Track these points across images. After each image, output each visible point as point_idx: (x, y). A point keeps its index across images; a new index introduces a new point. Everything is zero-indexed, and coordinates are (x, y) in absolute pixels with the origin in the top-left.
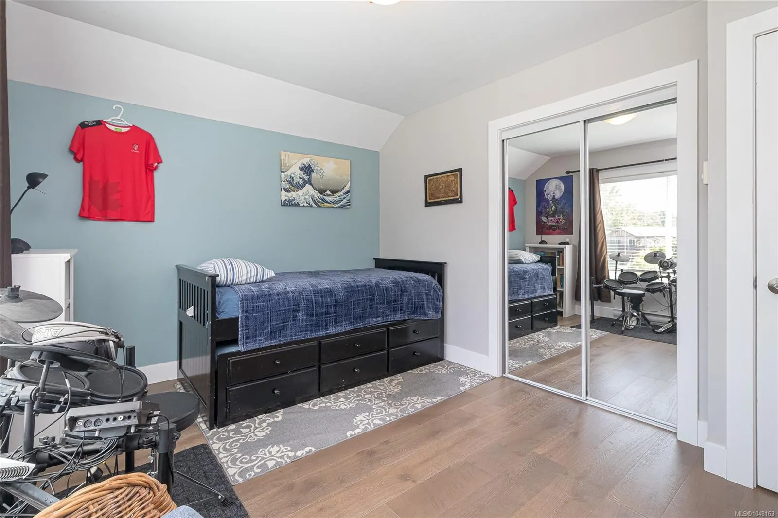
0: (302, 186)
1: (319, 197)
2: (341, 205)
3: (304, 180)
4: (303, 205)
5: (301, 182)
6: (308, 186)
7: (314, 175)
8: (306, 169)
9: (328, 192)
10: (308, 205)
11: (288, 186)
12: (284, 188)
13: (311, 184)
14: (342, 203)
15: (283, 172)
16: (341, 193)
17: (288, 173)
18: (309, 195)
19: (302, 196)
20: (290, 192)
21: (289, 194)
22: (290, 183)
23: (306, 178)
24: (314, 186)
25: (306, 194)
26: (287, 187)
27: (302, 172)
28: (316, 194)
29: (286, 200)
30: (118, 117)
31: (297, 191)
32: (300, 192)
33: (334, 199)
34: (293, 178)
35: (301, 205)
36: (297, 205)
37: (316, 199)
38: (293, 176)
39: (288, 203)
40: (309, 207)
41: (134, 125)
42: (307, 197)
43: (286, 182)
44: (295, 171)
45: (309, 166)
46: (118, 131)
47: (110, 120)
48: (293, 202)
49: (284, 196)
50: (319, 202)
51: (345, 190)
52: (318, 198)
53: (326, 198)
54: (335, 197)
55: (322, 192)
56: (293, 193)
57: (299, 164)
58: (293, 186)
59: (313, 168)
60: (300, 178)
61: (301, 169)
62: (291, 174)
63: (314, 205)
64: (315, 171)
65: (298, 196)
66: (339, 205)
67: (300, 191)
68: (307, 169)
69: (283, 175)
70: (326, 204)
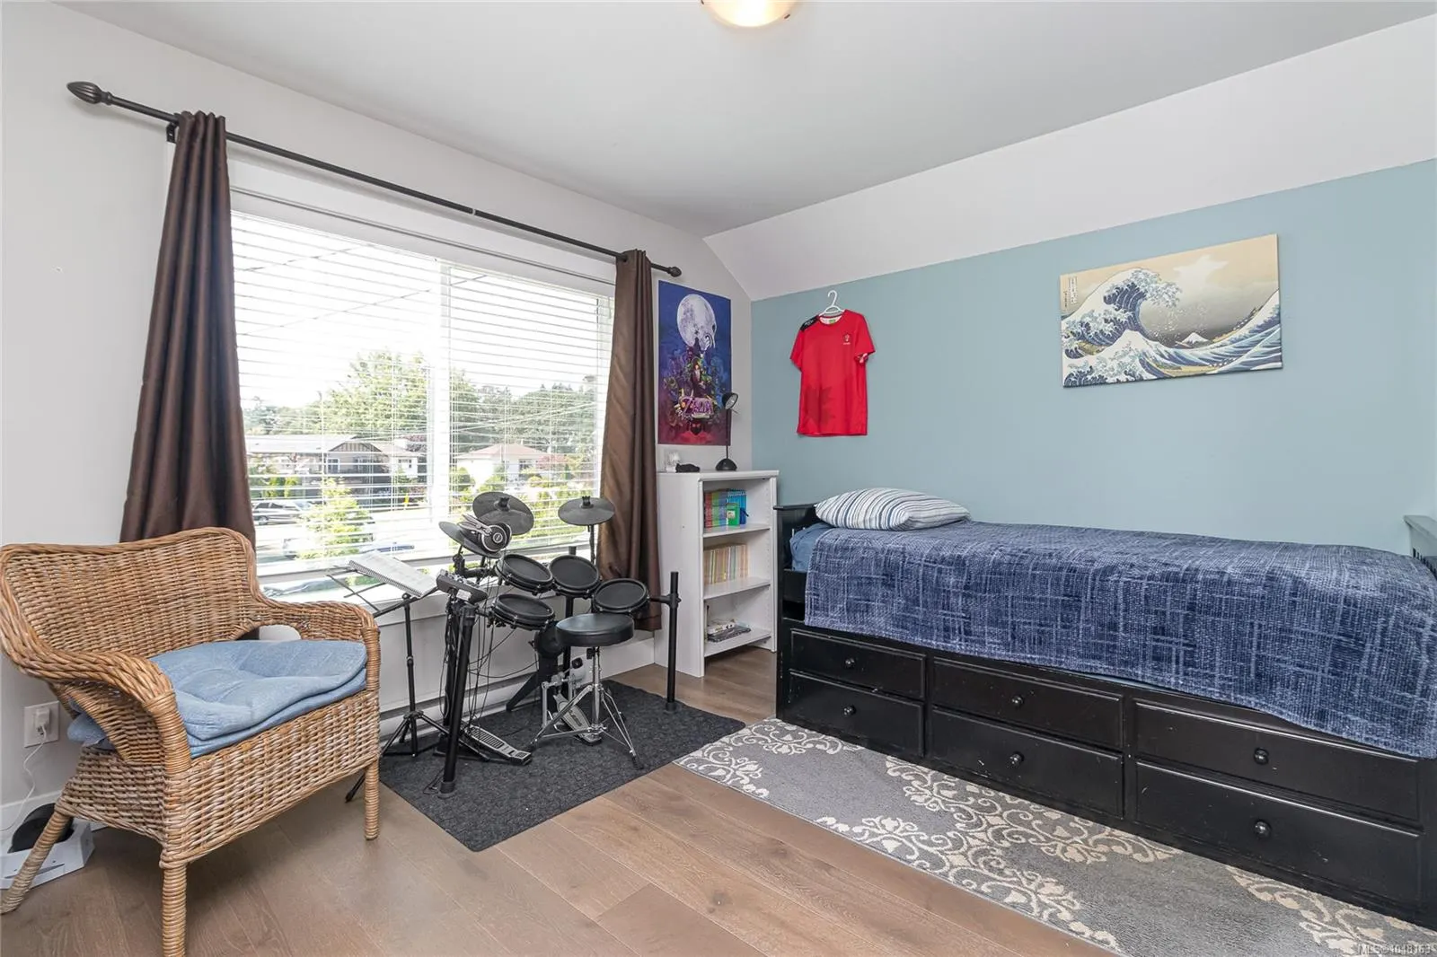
0: (1112, 338)
1: (1162, 356)
2: (1243, 363)
3: (1115, 321)
4: (1114, 379)
5: (1108, 328)
6: (1129, 335)
7: (1145, 306)
8: (1122, 298)
9: (1194, 338)
10: (1130, 378)
11: (1076, 344)
12: (1067, 351)
13: (1138, 328)
14: (1244, 358)
15: (1063, 318)
16: (1244, 331)
17: (1076, 317)
18: (1132, 354)
19: (1112, 360)
20: (1082, 356)
21: (1079, 362)
22: (1080, 337)
23: (1123, 316)
24: (1148, 331)
25: (1125, 354)
26: (1073, 348)
27: (1111, 307)
28: (1153, 349)
29: (1071, 375)
30: (833, 306)
31: (1098, 351)
32: (1108, 352)
33: (1216, 350)
34: (1088, 324)
35: (1110, 380)
36: (1101, 382)
37: (1155, 361)
38: (1087, 320)
39: (1078, 382)
40: (1132, 381)
41: (846, 311)
42: (1127, 360)
43: (1072, 337)
44: (1095, 309)
45: (1133, 286)
46: (832, 322)
47: (825, 312)
48: (1089, 377)
49: (1068, 366)
50: (1165, 365)
51: (1259, 319)
52: (1159, 358)
53: (1186, 353)
54: (1223, 345)
55: (1169, 340)
56: (1087, 358)
57: (1105, 289)
58: (1088, 342)
59: (1142, 290)
60: (1106, 321)
61: (1108, 300)
62: (1083, 317)
63: (1147, 375)
64: (1148, 295)
65: (1101, 360)
66: (1236, 363)
67: (1108, 349)
68: (1127, 297)
69: (1064, 324)
70: (1186, 369)
